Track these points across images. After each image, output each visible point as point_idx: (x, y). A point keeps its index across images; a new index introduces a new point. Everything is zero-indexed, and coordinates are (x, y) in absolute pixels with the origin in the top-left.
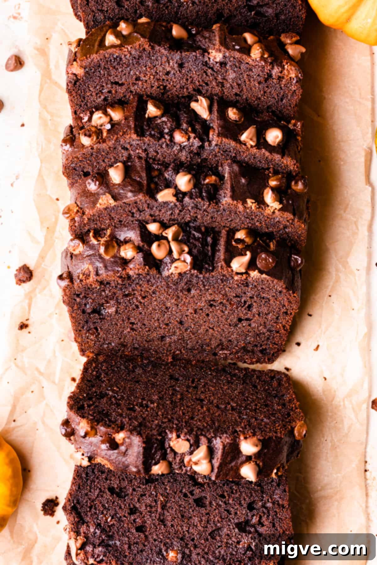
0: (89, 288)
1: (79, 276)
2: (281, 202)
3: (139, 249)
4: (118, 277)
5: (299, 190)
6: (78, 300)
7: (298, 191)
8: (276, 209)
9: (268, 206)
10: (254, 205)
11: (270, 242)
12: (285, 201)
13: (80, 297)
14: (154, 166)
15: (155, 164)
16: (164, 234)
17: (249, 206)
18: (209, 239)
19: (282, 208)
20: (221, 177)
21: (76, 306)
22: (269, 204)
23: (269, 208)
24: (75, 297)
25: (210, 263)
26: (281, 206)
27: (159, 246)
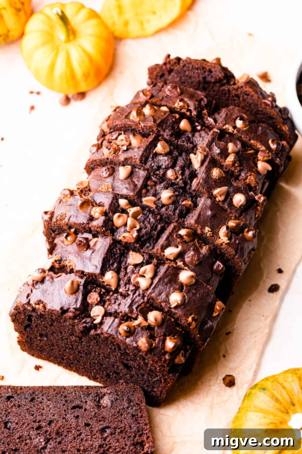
0: (61, 228)
1: (57, 217)
2: (230, 239)
3: (105, 214)
4: (82, 227)
5: (249, 237)
6: (53, 234)
7: (247, 238)
8: (224, 242)
9: (220, 238)
10: (209, 233)
11: (204, 245)
12: (233, 240)
13: (55, 233)
14: (153, 178)
15: (154, 177)
16: (128, 210)
17: (205, 232)
18: (159, 227)
19: (229, 243)
20: (195, 205)
21: (51, 238)
22: (221, 237)
23: (220, 240)
24: (51, 231)
25: (152, 244)
26: (228, 241)
27: (119, 216)
